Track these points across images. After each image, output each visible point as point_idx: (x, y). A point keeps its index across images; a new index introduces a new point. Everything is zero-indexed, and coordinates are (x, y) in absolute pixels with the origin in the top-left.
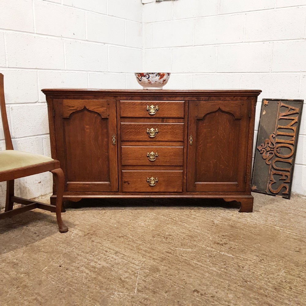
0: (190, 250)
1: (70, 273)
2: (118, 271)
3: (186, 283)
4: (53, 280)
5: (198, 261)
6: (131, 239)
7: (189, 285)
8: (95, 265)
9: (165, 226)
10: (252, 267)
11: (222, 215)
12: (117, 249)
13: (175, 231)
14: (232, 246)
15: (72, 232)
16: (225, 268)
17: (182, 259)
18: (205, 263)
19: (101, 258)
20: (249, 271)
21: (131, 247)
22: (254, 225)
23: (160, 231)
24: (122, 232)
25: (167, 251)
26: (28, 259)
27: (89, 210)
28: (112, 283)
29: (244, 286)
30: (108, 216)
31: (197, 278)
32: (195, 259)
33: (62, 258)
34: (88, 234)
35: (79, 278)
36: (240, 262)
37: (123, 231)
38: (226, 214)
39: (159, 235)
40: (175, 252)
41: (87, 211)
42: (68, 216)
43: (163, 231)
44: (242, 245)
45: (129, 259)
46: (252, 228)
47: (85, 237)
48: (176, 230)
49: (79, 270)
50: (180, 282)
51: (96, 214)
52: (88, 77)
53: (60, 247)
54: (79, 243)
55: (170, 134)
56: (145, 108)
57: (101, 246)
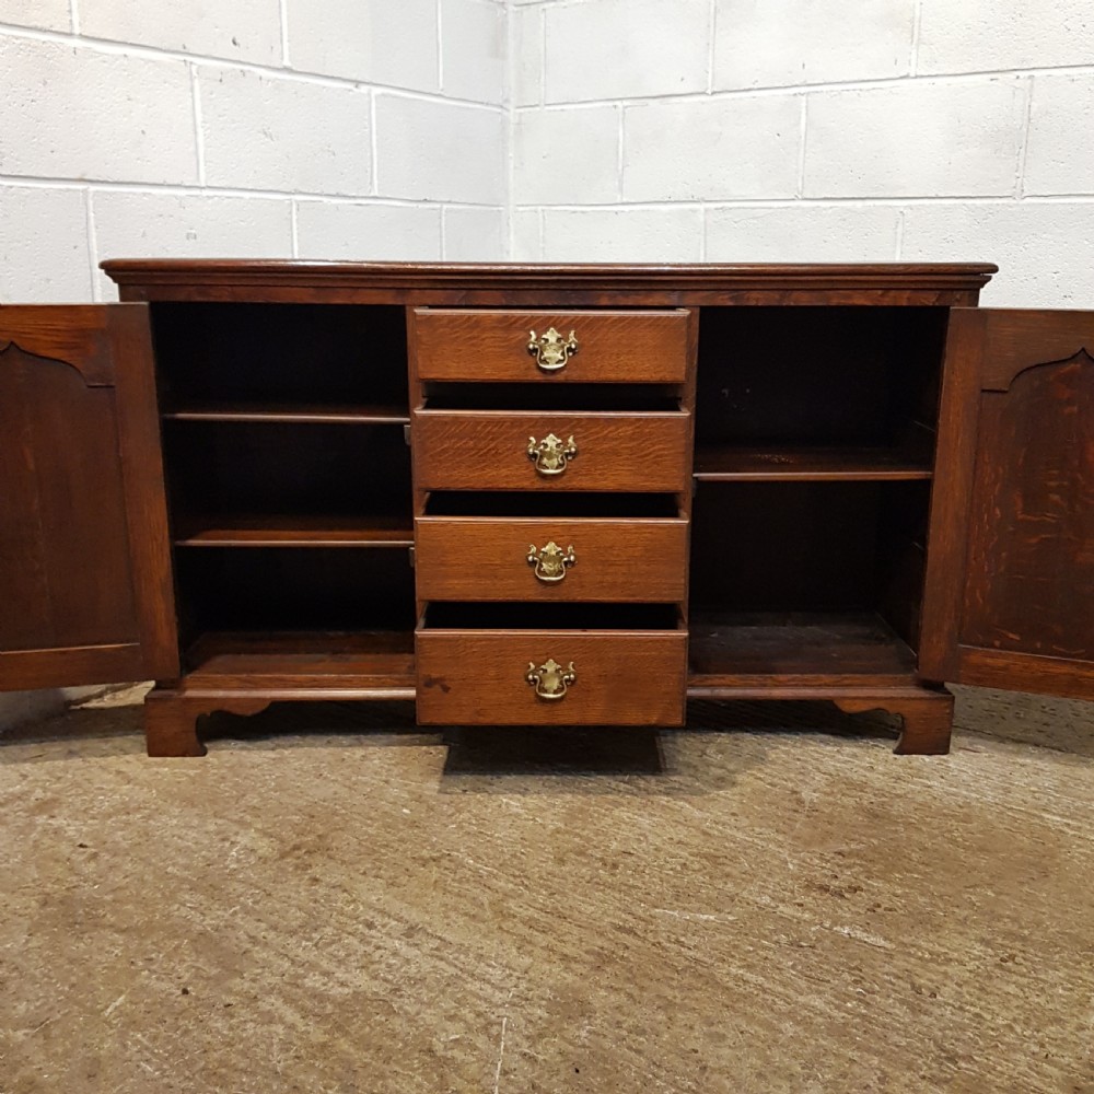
0: (712, 918)
1: (219, 1025)
2: (418, 1014)
3: (704, 1068)
4: (147, 1054)
5: (750, 967)
6: (470, 870)
7: (716, 1077)
8: (324, 984)
9: (605, 815)
10: (968, 993)
11: (830, 765)
12: (414, 916)
13: (646, 837)
14: (879, 899)
15: (233, 839)
16: (860, 1000)
17: (682, 960)
18: (777, 977)
19: (348, 955)
20: (961, 1008)
21: (469, 905)
22: (960, 807)
23: (585, 833)
24: (435, 839)
25: (616, 921)
26: (48, 960)
27: (298, 746)
28: (397, 1068)
29: (946, 1081)
30: (376, 773)
31: (750, 1046)
32: (733, 956)
33: (189, 956)
34: (297, 848)
35: (257, 1045)
36: (919, 971)
37: (435, 834)
38: (845, 762)
39: (582, 854)
40: (652, 927)
41: (294, 749)
42: (215, 774)
43: (597, 835)
44: (922, 895)
45: (462, 957)
46: (953, 822)
47: (282, 864)
48: (650, 831)
49: (256, 1010)
50: (678, 1063)
51: (329, 763)
52: (295, 217)
53: (182, 908)
54: (259, 888)
55: (630, 462)
56: (520, 340)
57: (348, 902)
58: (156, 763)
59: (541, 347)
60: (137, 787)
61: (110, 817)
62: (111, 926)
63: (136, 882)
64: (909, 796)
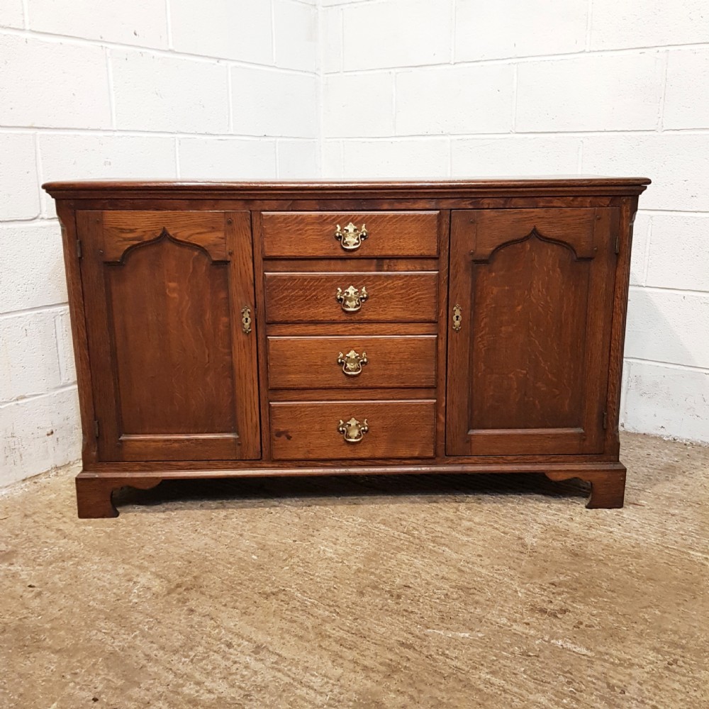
0: (467, 635)
5: (493, 673)
6: (298, 601)
8: (197, 692)
9: (391, 558)
10: (647, 689)
11: (542, 518)
12: (260, 638)
13: (420, 574)
14: (581, 618)
15: (135, 580)
16: (572, 697)
17: (447, 668)
18: (513, 680)
19: (214, 668)
20: (642, 702)
21: (298, 629)
22: (633, 546)
23: (378, 572)
24: (274, 578)
25: (401, 639)
27: (181, 509)
30: (234, 529)
32: (482, 665)
33: (103, 670)
34: (179, 586)
36: (611, 673)
37: (274, 574)
38: (554, 515)
39: (375, 587)
40: (425, 643)
42: (124, 531)
43: (386, 573)
44: (611, 614)
45: (294, 669)
47: (169, 598)
48: (422, 570)
51: (202, 521)
52: (177, 149)
53: (99, 633)
54: (152, 617)
55: (401, 303)
56: (330, 231)
57: (214, 627)
58: (84, 523)
59: (343, 235)
60: (71, 541)
61: (51, 564)
62: (49, 648)
63: (67, 614)
64: (599, 539)
